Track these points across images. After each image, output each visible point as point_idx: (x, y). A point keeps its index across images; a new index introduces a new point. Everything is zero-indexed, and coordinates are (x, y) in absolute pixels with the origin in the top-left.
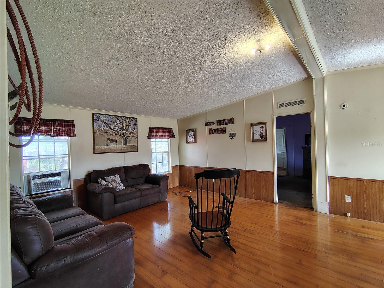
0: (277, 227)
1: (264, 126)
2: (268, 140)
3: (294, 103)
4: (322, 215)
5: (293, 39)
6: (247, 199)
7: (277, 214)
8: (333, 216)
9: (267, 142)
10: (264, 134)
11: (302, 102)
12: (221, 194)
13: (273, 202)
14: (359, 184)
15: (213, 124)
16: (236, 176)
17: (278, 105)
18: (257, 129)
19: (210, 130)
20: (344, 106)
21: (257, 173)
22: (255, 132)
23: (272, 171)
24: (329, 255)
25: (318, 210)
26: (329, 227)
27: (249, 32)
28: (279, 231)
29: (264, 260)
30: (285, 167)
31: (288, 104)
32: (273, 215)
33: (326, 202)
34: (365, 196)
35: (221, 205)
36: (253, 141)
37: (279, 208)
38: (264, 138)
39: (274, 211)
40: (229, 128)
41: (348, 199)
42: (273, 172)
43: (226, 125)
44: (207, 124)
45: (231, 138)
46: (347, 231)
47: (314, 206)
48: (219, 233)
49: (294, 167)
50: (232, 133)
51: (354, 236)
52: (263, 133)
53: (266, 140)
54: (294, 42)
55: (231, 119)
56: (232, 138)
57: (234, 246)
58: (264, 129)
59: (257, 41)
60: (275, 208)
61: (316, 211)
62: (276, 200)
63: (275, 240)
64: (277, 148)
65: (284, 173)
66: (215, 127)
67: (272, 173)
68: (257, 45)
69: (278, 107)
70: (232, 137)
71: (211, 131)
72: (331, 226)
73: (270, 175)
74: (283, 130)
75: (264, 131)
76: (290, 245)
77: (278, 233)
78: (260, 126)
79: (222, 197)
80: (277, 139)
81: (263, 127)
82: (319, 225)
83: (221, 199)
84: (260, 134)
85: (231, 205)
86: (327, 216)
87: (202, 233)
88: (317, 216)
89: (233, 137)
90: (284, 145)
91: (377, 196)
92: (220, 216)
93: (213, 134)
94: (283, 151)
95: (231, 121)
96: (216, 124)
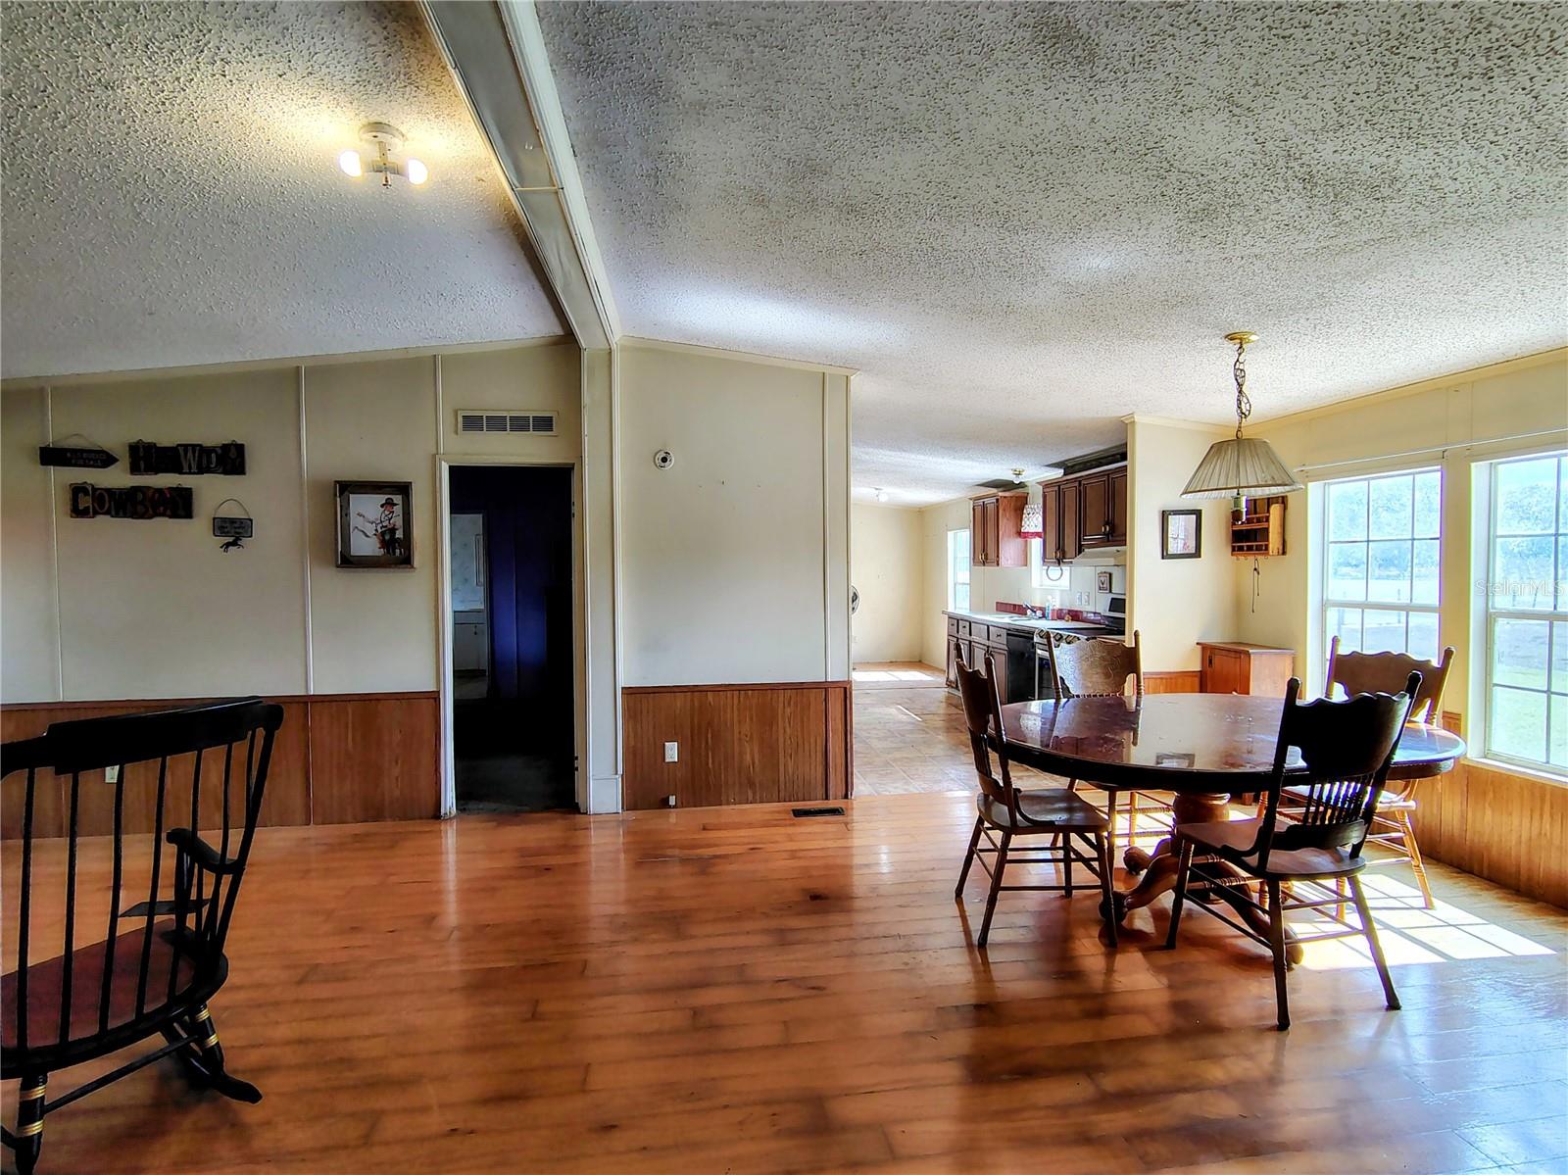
0: (452, 913)
1: (397, 499)
2: (417, 560)
3: (519, 424)
4: (605, 819)
5: (518, 185)
6: (313, 831)
7: (451, 859)
8: (632, 815)
9: (413, 567)
10: (399, 534)
11: (544, 424)
12: (164, 836)
13: (437, 815)
14: (695, 699)
15: (104, 459)
16: (261, 732)
17: (460, 419)
18: (367, 511)
19: (77, 490)
20: (664, 460)
21: (368, 702)
22: (355, 521)
23: (433, 688)
24: (620, 949)
25: (592, 810)
26: (622, 856)
27: (332, 67)
28: (459, 928)
29: (397, 1067)
30: (484, 665)
31: (497, 424)
32: (437, 868)
33: (614, 777)
34: (710, 736)
35: (166, 894)
36: (348, 562)
37: (460, 833)
38: (396, 551)
39: (438, 852)
40: (213, 492)
41: (672, 752)
42: (438, 692)
43: (194, 473)
44: (52, 456)
45: (228, 545)
46: (669, 852)
47: (579, 799)
48: (156, 1041)
49: (518, 662)
50: (232, 521)
51: (685, 861)
52: (393, 531)
53: (406, 561)
54: (520, 196)
55: (226, 447)
56: (234, 543)
57: (244, 1072)
58: (398, 510)
59: (369, 124)
60: (447, 837)
61: (586, 813)
62: (449, 804)
63: (443, 969)
64: (454, 590)
65: (478, 690)
66: (117, 477)
67: (434, 697)
68: (366, 140)
69: (460, 425)
70: (231, 539)
71: (85, 502)
72: (625, 852)
73: (426, 705)
74: (478, 518)
75: (398, 521)
76: (501, 965)
77: (456, 934)
78: (382, 498)
79: (169, 850)
80: (453, 555)
81: (396, 505)
82: (593, 858)
83: (168, 863)
84: (380, 531)
85: (227, 879)
86: (618, 821)
87: (28, 1085)
88: (587, 829)
89: (238, 539)
90: (482, 580)
91: (736, 731)
92: (162, 951)
93: (100, 518)
94: (477, 602)
95: (230, 460)
96: (124, 462)
